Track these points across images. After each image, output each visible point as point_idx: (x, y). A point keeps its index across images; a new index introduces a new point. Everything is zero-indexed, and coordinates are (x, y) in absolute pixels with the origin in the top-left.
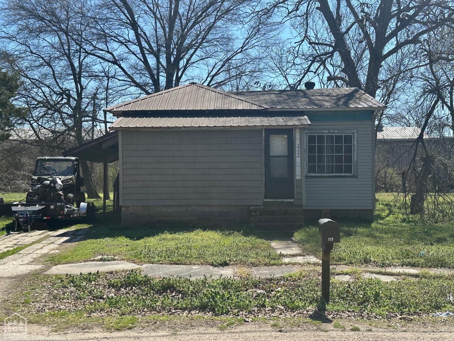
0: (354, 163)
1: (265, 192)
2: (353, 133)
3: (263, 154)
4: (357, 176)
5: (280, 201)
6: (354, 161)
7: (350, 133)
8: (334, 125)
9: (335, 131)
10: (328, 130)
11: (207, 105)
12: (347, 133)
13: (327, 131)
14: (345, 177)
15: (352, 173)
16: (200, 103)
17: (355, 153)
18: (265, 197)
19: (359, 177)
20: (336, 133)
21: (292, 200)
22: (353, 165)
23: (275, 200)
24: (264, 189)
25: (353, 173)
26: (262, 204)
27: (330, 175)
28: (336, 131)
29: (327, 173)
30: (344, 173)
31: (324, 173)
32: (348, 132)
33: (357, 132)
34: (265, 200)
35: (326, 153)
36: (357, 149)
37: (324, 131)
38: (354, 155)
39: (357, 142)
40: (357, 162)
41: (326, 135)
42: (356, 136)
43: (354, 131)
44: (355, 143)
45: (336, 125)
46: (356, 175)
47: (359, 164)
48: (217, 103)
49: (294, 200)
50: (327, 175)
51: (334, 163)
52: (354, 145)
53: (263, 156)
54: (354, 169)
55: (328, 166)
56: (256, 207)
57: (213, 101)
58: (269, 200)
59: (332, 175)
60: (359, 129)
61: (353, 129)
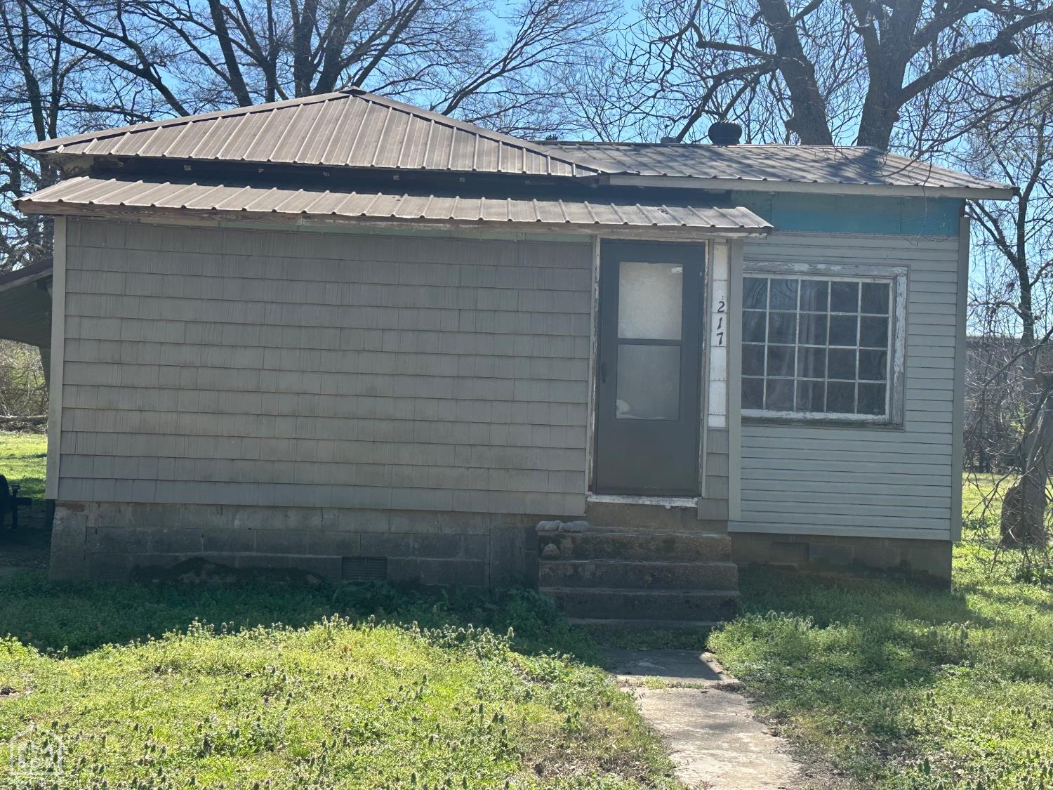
0: (892, 379)
1: (596, 466)
2: (895, 279)
3: (593, 330)
4: (902, 424)
5: (648, 503)
6: (893, 373)
7: (884, 277)
8: (830, 247)
9: (833, 268)
10: (810, 263)
11: (395, 155)
12: (874, 277)
13: (805, 267)
14: (862, 425)
15: (884, 414)
16: (371, 148)
17: (899, 344)
18: (595, 488)
19: (908, 426)
20: (837, 274)
21: (690, 503)
22: (888, 387)
23: (629, 500)
24: (590, 458)
25: (887, 411)
26: (581, 512)
27: (809, 415)
28: (836, 268)
29: (799, 409)
30: (859, 412)
31: (791, 409)
32: (876, 273)
33: (907, 275)
34: (594, 499)
35: (799, 343)
36: (906, 331)
37: (797, 267)
38: (894, 351)
39: (906, 308)
40: (903, 376)
41: (800, 278)
42: (902, 288)
43: (898, 270)
44: (900, 312)
45: (836, 247)
46: (897, 419)
47: (909, 383)
48: (432, 151)
49: (697, 504)
50: (800, 415)
51: (824, 377)
52: (895, 319)
53: (593, 339)
54: (891, 399)
55: (804, 387)
56: (562, 525)
57: (416, 146)
58: (607, 499)
59: (818, 416)
60: (914, 265)
61: (898, 262)
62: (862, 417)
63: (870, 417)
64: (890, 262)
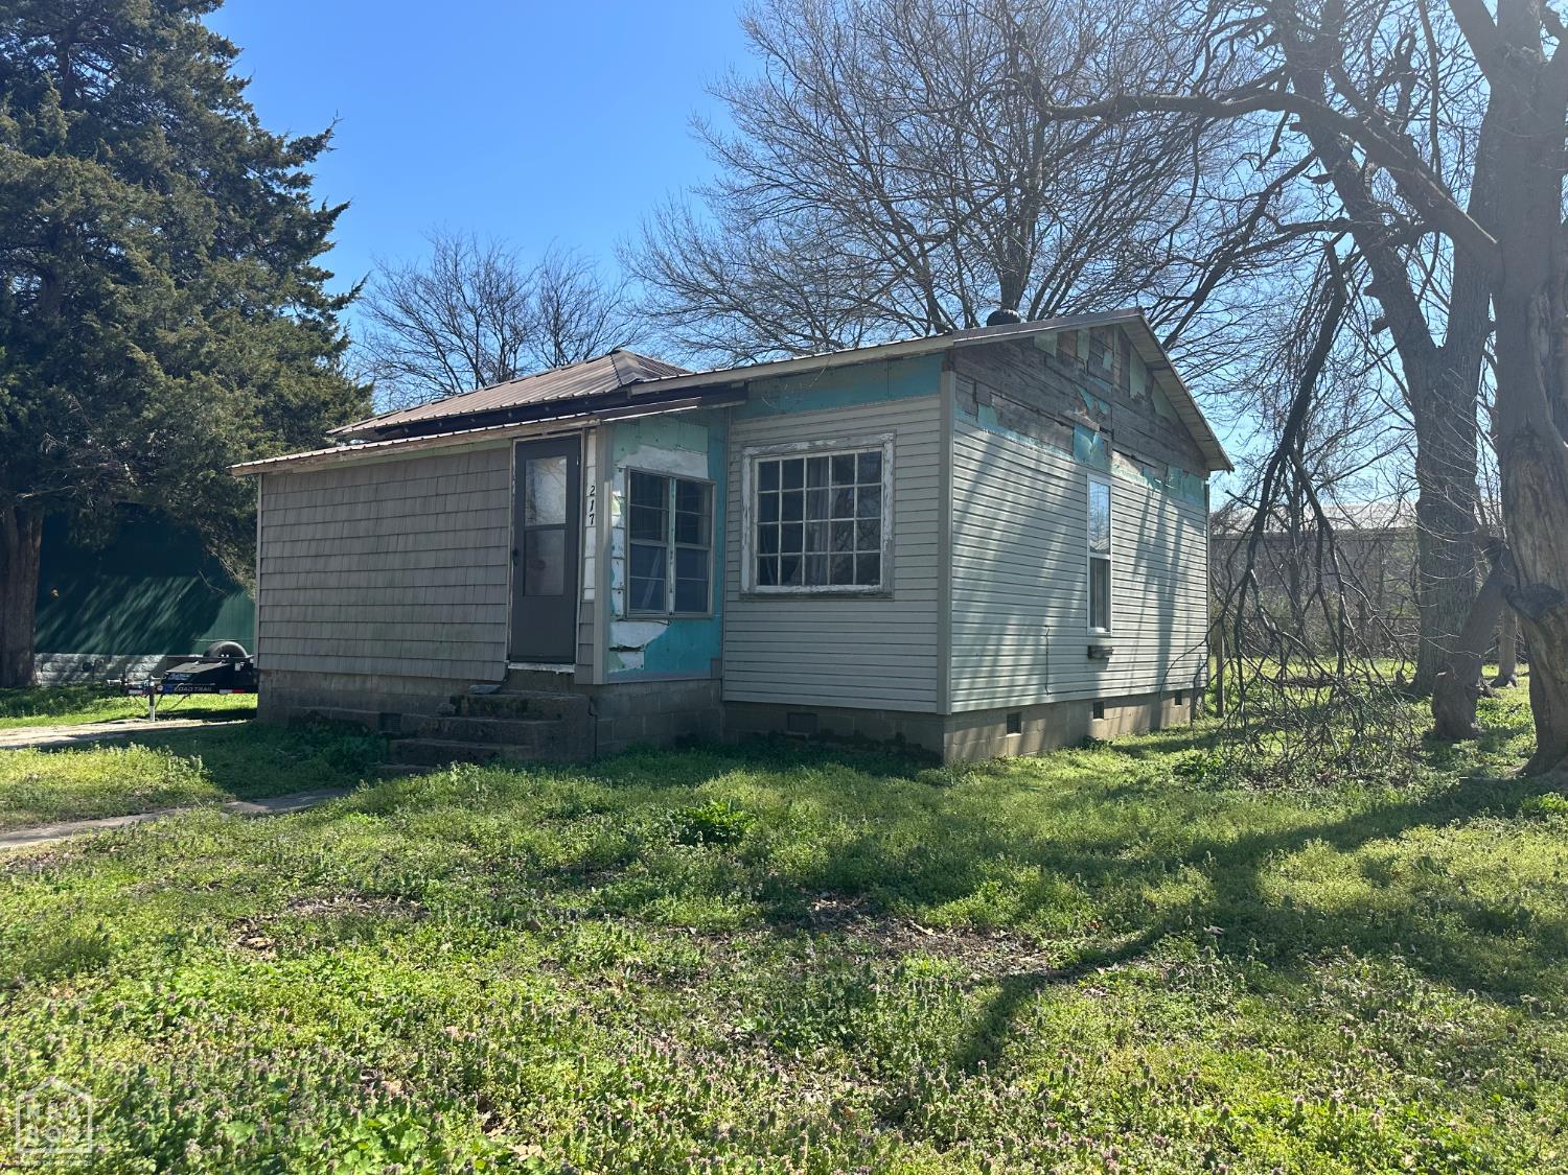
0: (885, 547)
1: (516, 639)
2: (883, 445)
3: (510, 521)
4: (890, 594)
5: (545, 669)
6: (885, 541)
7: (875, 445)
8: (823, 423)
9: (832, 443)
10: (810, 441)
12: (867, 447)
13: (805, 446)
14: (859, 596)
15: (879, 583)
17: (887, 512)
18: (513, 657)
19: (898, 595)
20: (836, 449)
22: (882, 556)
23: (533, 667)
24: (507, 631)
25: (881, 581)
26: (500, 678)
27: (815, 589)
29: (807, 584)
30: (857, 583)
31: (799, 584)
33: (893, 441)
34: (515, 667)
35: (807, 519)
36: (894, 497)
37: (801, 446)
38: (884, 520)
39: (893, 474)
40: (891, 544)
41: (803, 457)
42: (890, 454)
43: (886, 436)
44: (889, 479)
45: (832, 422)
46: (889, 589)
47: (898, 551)
49: (572, 670)
50: (807, 589)
51: (827, 550)
52: (885, 487)
53: (511, 528)
54: (884, 568)
55: (810, 560)
58: (520, 666)
59: (822, 589)
60: (901, 430)
61: (884, 429)
62: (860, 587)
63: (866, 587)
64: (878, 429)
